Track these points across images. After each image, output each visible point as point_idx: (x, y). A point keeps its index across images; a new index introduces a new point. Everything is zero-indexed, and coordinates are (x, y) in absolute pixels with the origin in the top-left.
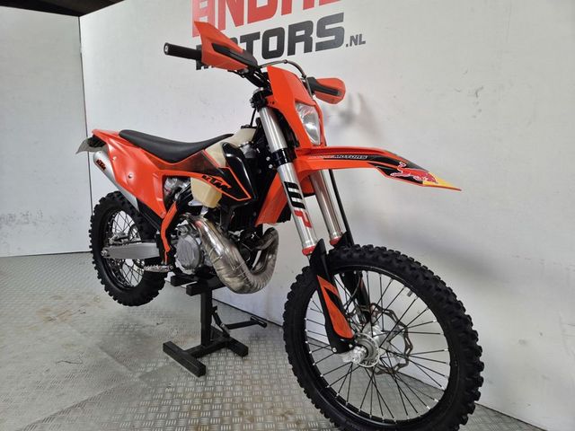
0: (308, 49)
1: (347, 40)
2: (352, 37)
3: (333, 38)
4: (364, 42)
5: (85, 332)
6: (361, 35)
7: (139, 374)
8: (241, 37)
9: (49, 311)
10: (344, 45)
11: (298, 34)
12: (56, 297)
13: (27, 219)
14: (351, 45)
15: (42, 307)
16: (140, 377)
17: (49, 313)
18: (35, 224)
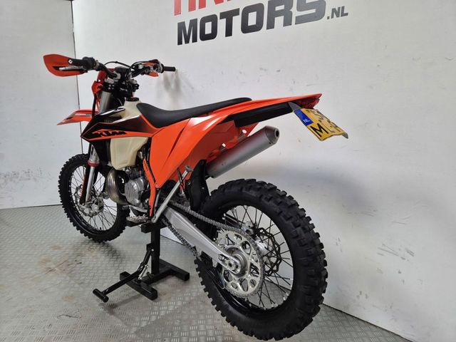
0: (287, 23)
1: (328, 12)
2: (334, 10)
3: (313, 11)
4: (347, 14)
5: (82, 283)
6: (343, 8)
7: (134, 329)
8: (221, 14)
9: (50, 261)
10: (325, 17)
11: (278, 8)
12: (55, 247)
13: (29, 175)
14: (332, 17)
15: (43, 257)
16: (136, 333)
17: (48, 264)
18: (35, 179)
